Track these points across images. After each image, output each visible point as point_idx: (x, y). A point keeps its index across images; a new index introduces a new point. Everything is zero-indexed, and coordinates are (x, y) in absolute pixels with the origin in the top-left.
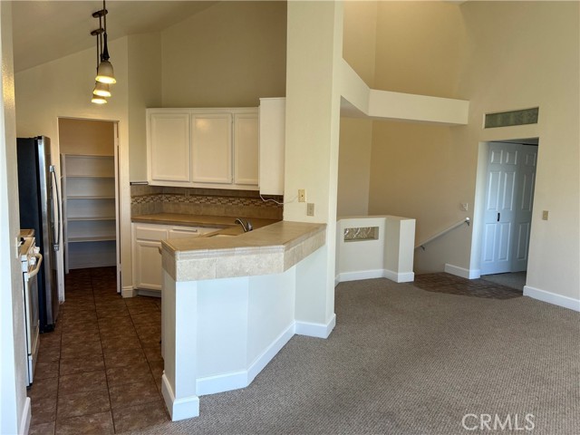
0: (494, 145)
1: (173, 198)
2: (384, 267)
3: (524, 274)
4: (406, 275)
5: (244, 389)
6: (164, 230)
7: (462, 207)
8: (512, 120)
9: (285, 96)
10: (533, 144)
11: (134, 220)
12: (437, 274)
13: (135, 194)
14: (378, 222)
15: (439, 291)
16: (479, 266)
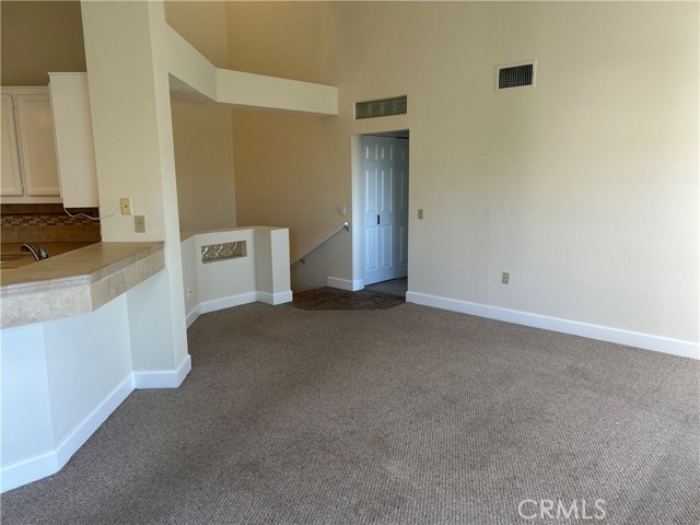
0: (367, 139)
2: (257, 288)
3: (405, 279)
4: (283, 295)
5: (52, 476)
7: (339, 211)
8: (382, 110)
9: (85, 70)
10: (403, 137)
12: (320, 289)
14: (245, 235)
15: (320, 309)
16: (362, 275)
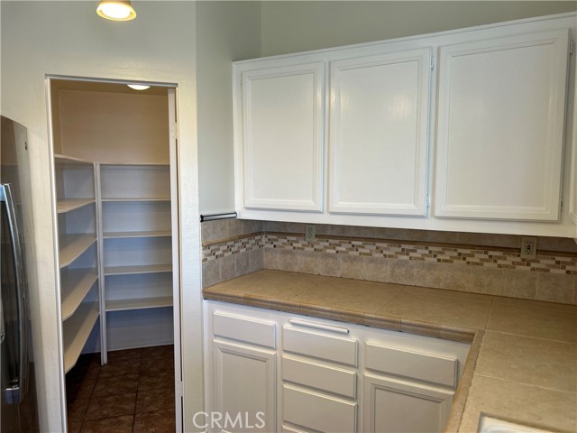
1: (281, 241)
6: (271, 322)
11: (208, 295)
13: (211, 240)
